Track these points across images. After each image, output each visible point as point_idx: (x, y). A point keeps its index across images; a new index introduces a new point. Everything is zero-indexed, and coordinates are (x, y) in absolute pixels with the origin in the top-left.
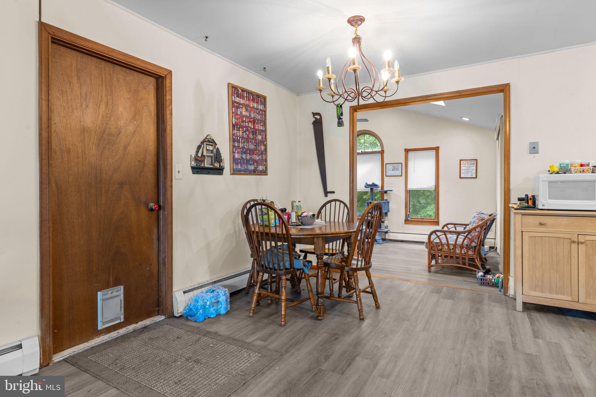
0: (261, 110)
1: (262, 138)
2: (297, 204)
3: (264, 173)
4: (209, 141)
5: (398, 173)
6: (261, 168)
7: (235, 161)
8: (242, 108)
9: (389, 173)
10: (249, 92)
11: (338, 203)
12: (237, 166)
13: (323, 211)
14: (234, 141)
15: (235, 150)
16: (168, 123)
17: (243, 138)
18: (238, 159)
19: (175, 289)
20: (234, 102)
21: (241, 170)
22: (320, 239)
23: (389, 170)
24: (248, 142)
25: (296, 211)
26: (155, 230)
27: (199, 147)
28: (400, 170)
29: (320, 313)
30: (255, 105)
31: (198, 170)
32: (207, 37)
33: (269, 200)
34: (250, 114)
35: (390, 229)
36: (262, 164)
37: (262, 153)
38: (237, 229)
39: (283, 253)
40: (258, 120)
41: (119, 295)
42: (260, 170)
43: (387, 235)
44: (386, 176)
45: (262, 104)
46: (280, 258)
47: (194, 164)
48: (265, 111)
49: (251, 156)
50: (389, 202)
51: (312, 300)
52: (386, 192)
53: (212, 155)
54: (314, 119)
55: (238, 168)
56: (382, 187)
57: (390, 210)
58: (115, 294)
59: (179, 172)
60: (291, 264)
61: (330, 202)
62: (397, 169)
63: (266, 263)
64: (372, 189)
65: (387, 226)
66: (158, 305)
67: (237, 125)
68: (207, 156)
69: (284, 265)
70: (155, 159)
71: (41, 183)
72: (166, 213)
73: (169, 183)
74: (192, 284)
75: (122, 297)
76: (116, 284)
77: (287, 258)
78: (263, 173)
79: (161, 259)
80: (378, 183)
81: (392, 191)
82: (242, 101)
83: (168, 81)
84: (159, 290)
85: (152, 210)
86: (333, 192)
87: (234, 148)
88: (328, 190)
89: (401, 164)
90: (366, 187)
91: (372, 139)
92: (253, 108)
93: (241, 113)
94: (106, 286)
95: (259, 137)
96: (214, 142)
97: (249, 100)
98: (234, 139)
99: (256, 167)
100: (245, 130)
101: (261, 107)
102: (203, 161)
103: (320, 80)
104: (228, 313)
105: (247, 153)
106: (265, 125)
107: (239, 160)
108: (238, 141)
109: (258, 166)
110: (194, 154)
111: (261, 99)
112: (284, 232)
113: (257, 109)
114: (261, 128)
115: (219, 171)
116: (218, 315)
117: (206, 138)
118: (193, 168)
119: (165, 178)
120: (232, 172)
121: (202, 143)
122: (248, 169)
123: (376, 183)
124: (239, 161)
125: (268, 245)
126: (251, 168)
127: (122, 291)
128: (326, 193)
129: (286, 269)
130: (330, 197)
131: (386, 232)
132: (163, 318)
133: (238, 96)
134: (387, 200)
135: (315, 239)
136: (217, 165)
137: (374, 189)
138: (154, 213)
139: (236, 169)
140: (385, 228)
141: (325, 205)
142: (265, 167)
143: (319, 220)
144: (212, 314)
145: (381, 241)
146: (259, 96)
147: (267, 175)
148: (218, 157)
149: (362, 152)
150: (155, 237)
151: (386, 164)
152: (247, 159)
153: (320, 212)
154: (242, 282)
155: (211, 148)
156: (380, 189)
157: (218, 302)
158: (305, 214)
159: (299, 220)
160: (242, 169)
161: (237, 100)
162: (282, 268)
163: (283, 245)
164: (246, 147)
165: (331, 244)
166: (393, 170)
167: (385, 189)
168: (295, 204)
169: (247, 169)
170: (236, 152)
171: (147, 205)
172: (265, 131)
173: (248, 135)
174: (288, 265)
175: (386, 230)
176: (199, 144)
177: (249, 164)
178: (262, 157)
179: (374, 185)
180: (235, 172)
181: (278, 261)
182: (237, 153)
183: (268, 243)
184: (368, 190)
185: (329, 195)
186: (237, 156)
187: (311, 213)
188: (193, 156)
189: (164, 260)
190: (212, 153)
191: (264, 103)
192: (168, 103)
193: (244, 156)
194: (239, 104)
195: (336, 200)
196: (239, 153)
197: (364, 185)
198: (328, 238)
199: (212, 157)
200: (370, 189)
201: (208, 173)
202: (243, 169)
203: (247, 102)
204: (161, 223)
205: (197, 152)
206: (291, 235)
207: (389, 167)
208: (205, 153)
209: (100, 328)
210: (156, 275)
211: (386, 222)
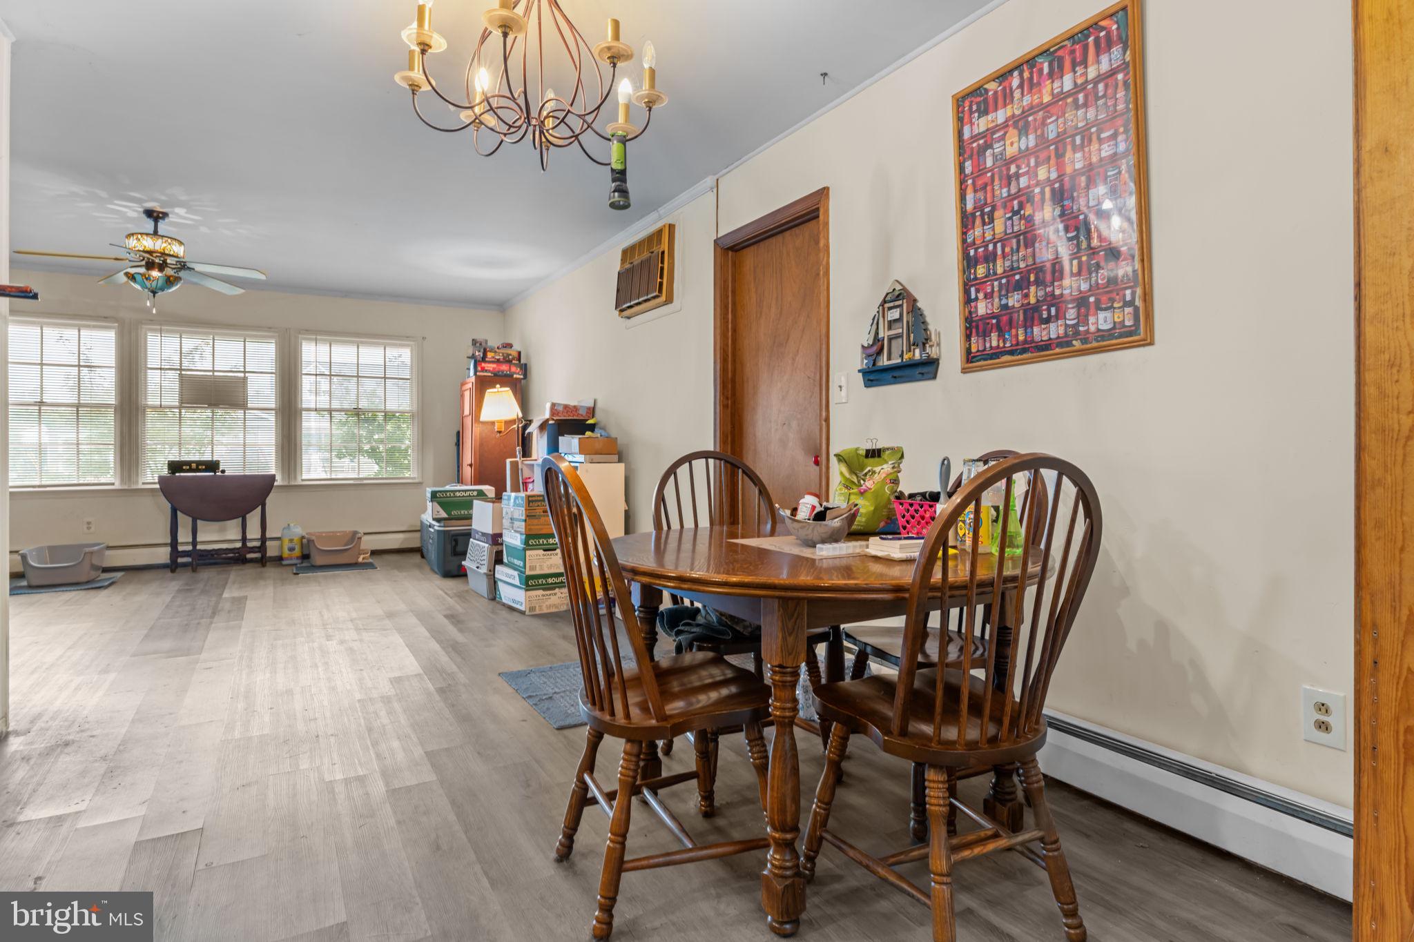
3: (1130, 336)
6: (1103, 321)
7: (973, 326)
8: (1003, 137)
12: (985, 341)
14: (971, 262)
15: (977, 291)
17: (1007, 237)
18: (986, 317)
20: (968, 143)
21: (1001, 352)
24: (1032, 243)
27: (877, 320)
36: (1113, 300)
37: (1112, 256)
42: (1098, 330)
47: (866, 364)
49: (1048, 289)
53: (908, 331)
55: (988, 345)
59: (840, 388)
67: (983, 207)
68: (891, 337)
73: (825, 413)
78: (1116, 338)
87: (971, 287)
93: (999, 156)
98: (972, 259)
99: (1073, 326)
100: (1016, 208)
102: (887, 353)
105: (1029, 284)
107: (994, 318)
108: (990, 258)
109: (1087, 315)
115: (927, 368)
118: (863, 374)
120: (968, 364)
121: (884, 305)
122: (1032, 341)
124: (994, 321)
126: (1044, 333)
136: (921, 354)
139: (978, 351)
142: (1128, 310)
148: (920, 333)
152: (1029, 304)
155: (905, 314)
160: (1004, 347)
164: (1022, 265)
169: (1025, 342)
170: (981, 295)
173: (1032, 216)
177: (1036, 322)
178: (1113, 271)
180: (972, 360)
182: (986, 297)
186: (982, 308)
190: (906, 327)
193: (1014, 299)
196: (992, 297)
199: (899, 337)
202: (1008, 344)
208: (883, 333)
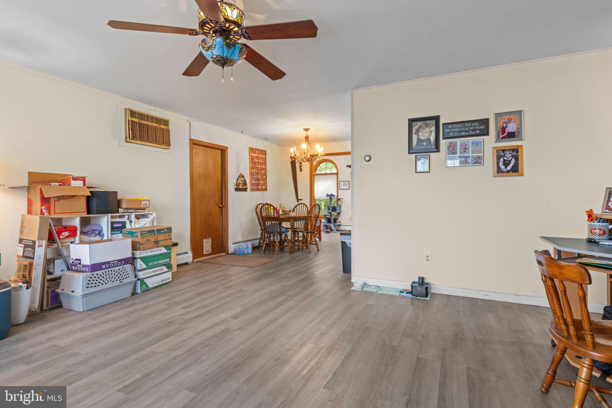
0: (264, 158)
1: (264, 172)
2: (282, 205)
3: (265, 190)
4: (241, 176)
5: (347, 187)
6: (264, 187)
7: (252, 184)
8: (255, 158)
9: (342, 187)
10: (258, 150)
11: (303, 205)
13: (295, 209)
14: (252, 175)
16: (227, 170)
17: (255, 173)
18: (253, 183)
19: (229, 242)
20: (252, 156)
22: (292, 219)
23: (342, 185)
24: (258, 175)
25: (282, 209)
26: (221, 216)
27: (238, 179)
28: (348, 185)
29: (292, 250)
30: (261, 156)
31: (237, 190)
32: (242, 131)
33: (269, 203)
34: (259, 161)
35: (342, 223)
36: (265, 185)
37: (264, 180)
38: (253, 218)
39: (277, 226)
40: (262, 163)
41: (210, 242)
43: (340, 227)
44: (340, 189)
45: (264, 155)
46: (276, 228)
47: (236, 187)
48: (266, 158)
49: (259, 182)
50: (341, 206)
51: (289, 247)
52: (339, 200)
53: (243, 182)
54: (291, 160)
55: (254, 188)
56: (338, 196)
57: (342, 211)
58: (209, 241)
59: (230, 191)
60: (280, 230)
61: (299, 204)
62: (346, 185)
63: (270, 230)
64: (331, 198)
65: (340, 222)
66: (222, 249)
67: (253, 167)
68: (241, 183)
69: (277, 231)
70: (221, 185)
71: (191, 197)
72: (226, 209)
73: (227, 196)
74: (235, 241)
75: (211, 242)
76: (209, 237)
77: (278, 227)
79: (223, 229)
80: (335, 193)
81: (343, 199)
82: (255, 155)
83: (226, 151)
84: (222, 242)
85: (220, 207)
86: (301, 200)
87: (252, 178)
88: (299, 199)
89: (348, 182)
90: (327, 196)
91: (331, 165)
92: (260, 157)
93: (255, 161)
94: (206, 238)
95: (263, 172)
96: (244, 176)
97: (258, 154)
98: (252, 174)
99: (262, 187)
100: (256, 169)
101: (264, 156)
102: (239, 185)
103: (292, 153)
104: (252, 253)
105: (258, 180)
106: (266, 165)
108: (254, 175)
110: (235, 182)
111: (264, 152)
112: (277, 216)
113: (262, 158)
114: (264, 167)
115: (245, 190)
116: (248, 253)
117: (240, 175)
118: (235, 189)
119: (225, 193)
120: (251, 190)
121: (239, 177)
123: (333, 194)
125: (268, 223)
126: (259, 187)
127: (211, 240)
128: (298, 200)
129: (278, 232)
130: (300, 202)
131: (339, 225)
132: (225, 254)
133: (253, 153)
134: (340, 205)
135: (290, 219)
136: (245, 187)
137: (332, 197)
138: (221, 209)
139: (252, 188)
140: (339, 222)
141: (296, 206)
142: (266, 187)
143: (293, 213)
144: (246, 252)
145: (336, 231)
146: (262, 151)
147: (267, 191)
148: (245, 183)
149: (324, 173)
150: (221, 219)
151: (340, 181)
153: (294, 210)
154: (256, 243)
155: (242, 179)
156: (336, 197)
157: (248, 248)
158: (286, 210)
159: (283, 212)
161: (253, 155)
162: (276, 232)
163: (277, 223)
164: (257, 177)
165: (297, 222)
166: (344, 186)
167: (339, 198)
168: (281, 205)
170: (253, 180)
171: (218, 205)
172: (266, 168)
173: (258, 171)
174: (279, 230)
175: (339, 224)
176: (237, 178)
178: (264, 182)
179: (332, 195)
180: (252, 190)
181: (275, 228)
183: (268, 222)
184: (329, 198)
185: (299, 201)
186: (253, 182)
187: (289, 210)
188: (235, 183)
189: (225, 229)
190: (243, 181)
191: (265, 154)
192: (226, 161)
193: (256, 182)
194: (254, 156)
195: (302, 204)
197: (326, 195)
198: (296, 219)
199: (242, 183)
200: (329, 197)
201: (241, 191)
202: (256, 188)
203: (258, 155)
204: (224, 213)
205: (237, 181)
206: (280, 217)
207: (342, 183)
208: (240, 182)
209: (204, 253)
210: (221, 235)
211: (339, 219)
